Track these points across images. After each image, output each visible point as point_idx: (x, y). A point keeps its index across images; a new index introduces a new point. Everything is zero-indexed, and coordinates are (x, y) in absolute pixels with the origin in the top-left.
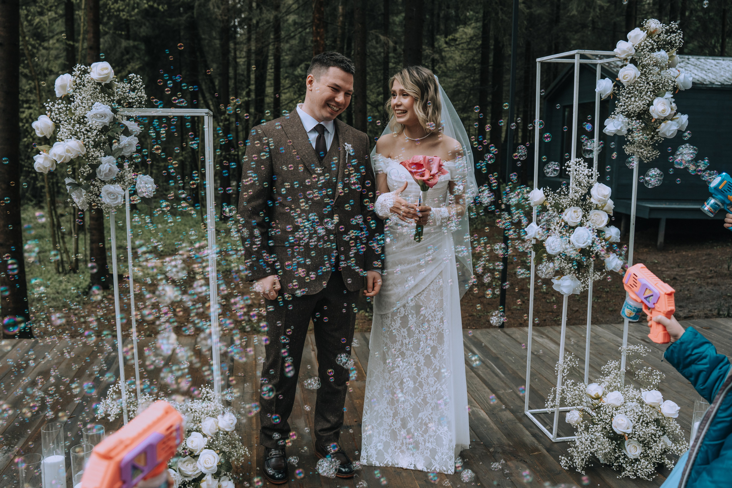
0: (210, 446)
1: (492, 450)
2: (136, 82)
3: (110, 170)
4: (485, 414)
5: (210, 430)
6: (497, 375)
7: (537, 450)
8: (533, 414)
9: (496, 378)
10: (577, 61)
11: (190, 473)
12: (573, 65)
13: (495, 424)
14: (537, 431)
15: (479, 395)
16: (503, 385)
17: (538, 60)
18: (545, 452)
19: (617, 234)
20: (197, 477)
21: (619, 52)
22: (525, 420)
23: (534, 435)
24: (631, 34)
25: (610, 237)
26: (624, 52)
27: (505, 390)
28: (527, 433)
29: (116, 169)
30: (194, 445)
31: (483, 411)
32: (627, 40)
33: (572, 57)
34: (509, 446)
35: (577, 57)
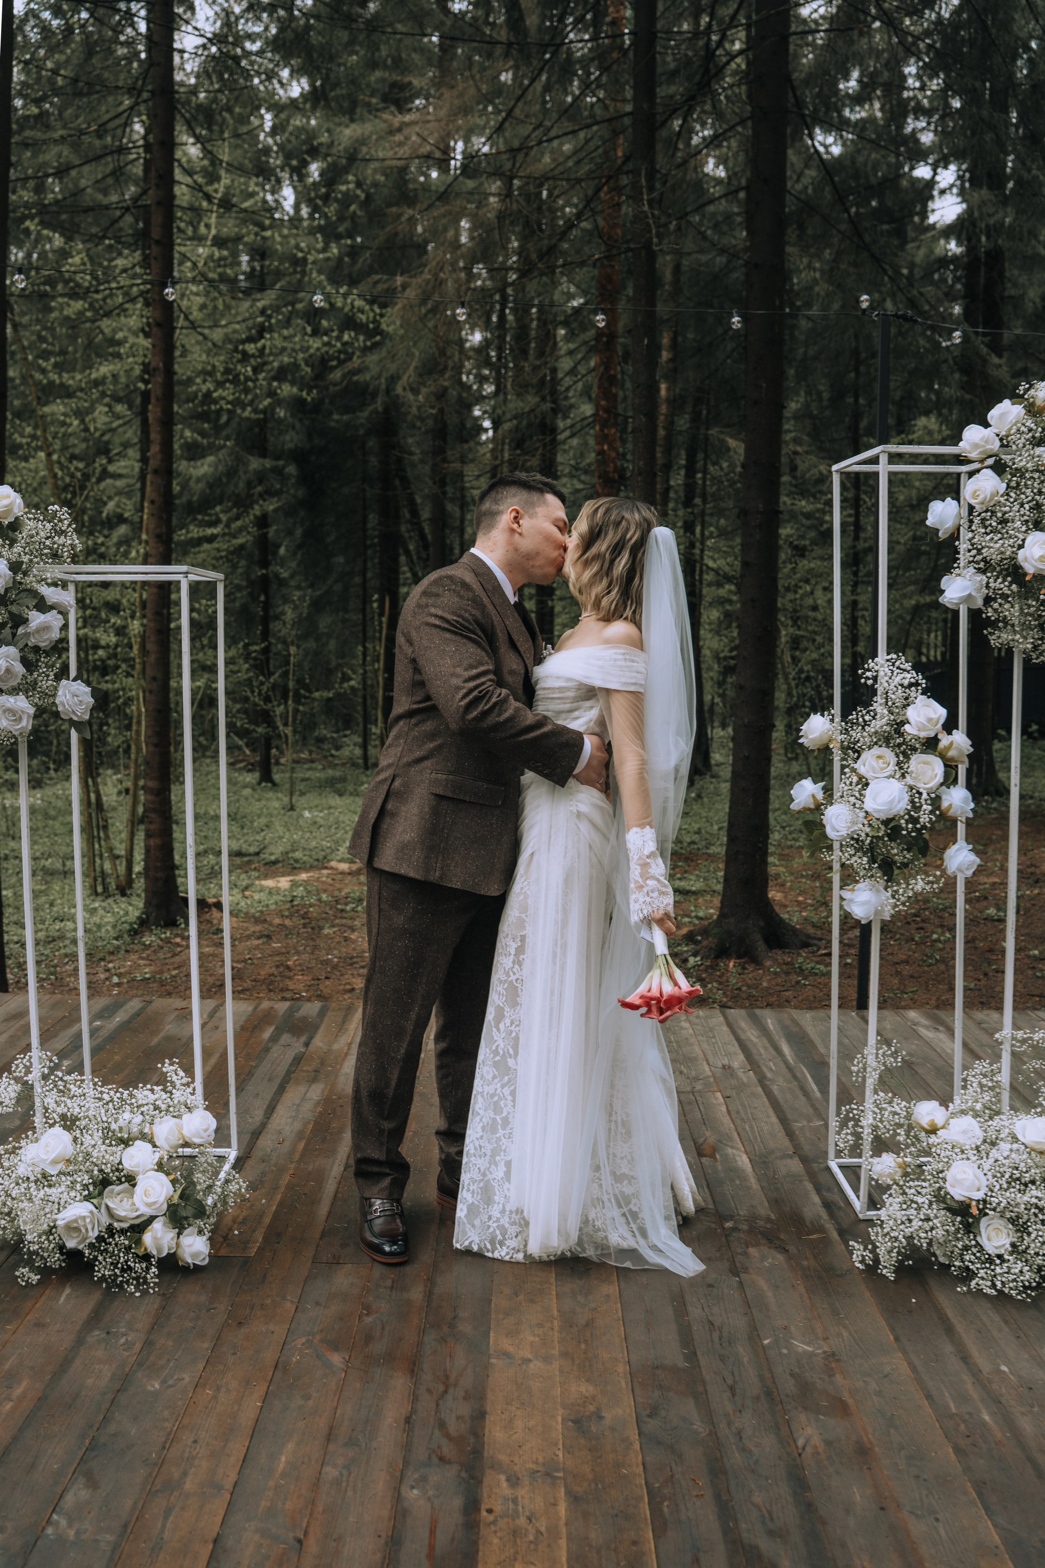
0: (160, 1167)
1: (729, 1225)
2: (61, 521)
3: (8, 671)
4: (747, 1161)
5: (167, 1139)
6: (806, 1093)
7: (821, 1229)
8: (841, 1167)
9: (803, 1099)
10: (883, 469)
11: (123, 1214)
12: (876, 474)
13: (759, 1180)
14: (837, 1198)
15: (751, 1127)
16: (811, 1111)
17: (835, 468)
18: (835, 1235)
19: (965, 801)
20: (137, 1222)
21: (968, 448)
22: (823, 1178)
23: (827, 1205)
24: (994, 414)
25: (950, 806)
26: (976, 446)
27: (810, 1121)
28: (816, 1199)
29: (20, 669)
30: (133, 1163)
31: (745, 1157)
32: (987, 425)
33: (875, 460)
34: (768, 1220)
35: (884, 459)
